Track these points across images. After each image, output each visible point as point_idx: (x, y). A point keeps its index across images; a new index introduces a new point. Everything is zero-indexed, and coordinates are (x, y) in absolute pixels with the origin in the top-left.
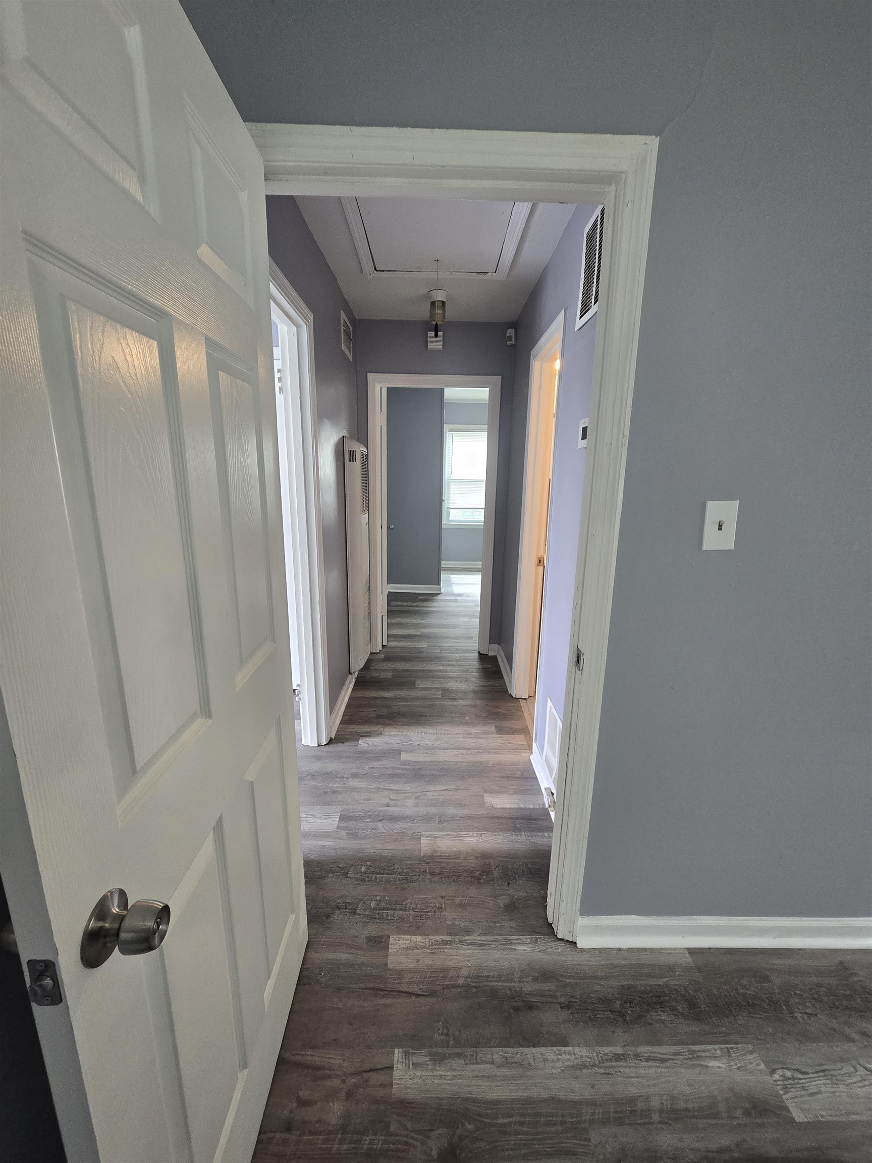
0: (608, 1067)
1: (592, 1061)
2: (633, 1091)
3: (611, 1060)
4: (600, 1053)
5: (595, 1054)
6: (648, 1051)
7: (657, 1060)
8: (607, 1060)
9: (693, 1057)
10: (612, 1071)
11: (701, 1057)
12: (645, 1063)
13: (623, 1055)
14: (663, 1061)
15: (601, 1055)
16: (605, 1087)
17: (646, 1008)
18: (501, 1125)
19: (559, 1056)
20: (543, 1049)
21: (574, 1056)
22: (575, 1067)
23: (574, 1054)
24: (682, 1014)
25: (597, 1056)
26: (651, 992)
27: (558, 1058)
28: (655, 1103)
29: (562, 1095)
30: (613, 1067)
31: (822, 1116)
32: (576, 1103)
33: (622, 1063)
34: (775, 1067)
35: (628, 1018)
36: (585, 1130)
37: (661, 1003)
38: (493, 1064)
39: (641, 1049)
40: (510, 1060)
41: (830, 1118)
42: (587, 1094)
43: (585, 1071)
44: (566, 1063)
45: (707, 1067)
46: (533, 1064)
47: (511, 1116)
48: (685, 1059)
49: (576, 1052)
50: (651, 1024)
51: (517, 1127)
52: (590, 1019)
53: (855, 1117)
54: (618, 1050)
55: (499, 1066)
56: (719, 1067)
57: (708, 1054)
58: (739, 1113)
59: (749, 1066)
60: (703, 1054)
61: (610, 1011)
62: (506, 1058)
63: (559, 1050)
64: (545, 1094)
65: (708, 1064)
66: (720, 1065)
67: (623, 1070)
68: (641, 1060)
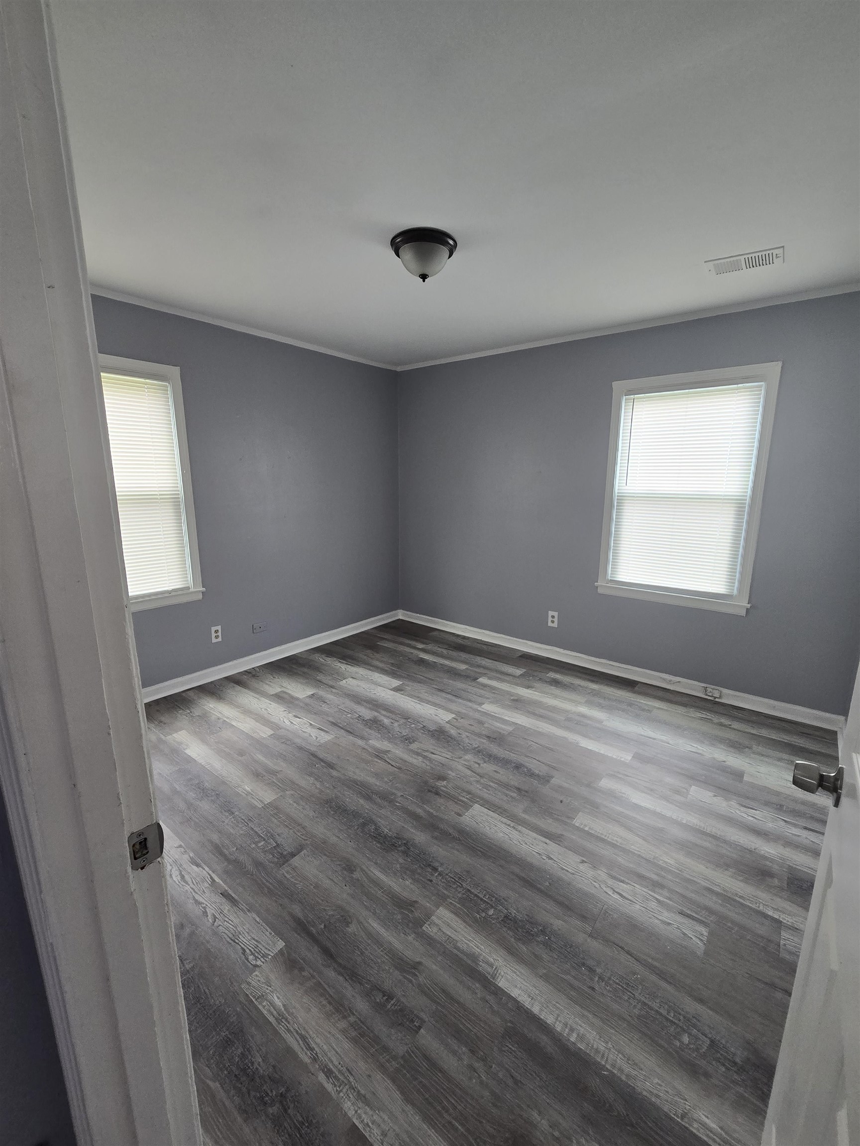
0: (343, 1074)
1: (349, 1092)
2: (347, 1045)
3: (336, 1077)
4: (337, 1090)
5: (341, 1094)
6: (304, 1054)
7: (306, 1042)
8: (338, 1080)
9: (283, 1018)
10: (344, 1069)
11: (278, 1013)
12: (316, 1049)
13: (323, 1071)
14: (303, 1038)
15: (338, 1088)
16: (362, 1066)
17: (258, 1080)
18: (462, 1125)
19: (370, 1124)
21: (359, 1112)
22: (367, 1102)
23: (356, 1112)
24: (244, 1047)
25: (341, 1091)
26: (235, 1088)
27: (372, 1124)
28: (343, 1024)
29: (397, 1095)
30: (340, 1071)
31: (271, 934)
32: (394, 1080)
33: (332, 1067)
34: (251, 966)
35: (283, 1090)
36: (403, 1057)
37: (244, 1070)
39: (305, 1058)
41: (269, 930)
42: (378, 1076)
43: (363, 1092)
44: (371, 1113)
45: (284, 1006)
47: (450, 1123)
48: (289, 1023)
49: (354, 1112)
50: (274, 1067)
51: (451, 1111)
52: (310, 1124)
53: (258, 919)
54: (322, 1077)
56: (278, 998)
57: (272, 1010)
58: (305, 974)
59: (262, 980)
60: (275, 1012)
61: (286, 1111)
63: (364, 1129)
64: (409, 1108)
65: (282, 1006)
66: (276, 998)
67: (336, 1063)
68: (316, 1054)
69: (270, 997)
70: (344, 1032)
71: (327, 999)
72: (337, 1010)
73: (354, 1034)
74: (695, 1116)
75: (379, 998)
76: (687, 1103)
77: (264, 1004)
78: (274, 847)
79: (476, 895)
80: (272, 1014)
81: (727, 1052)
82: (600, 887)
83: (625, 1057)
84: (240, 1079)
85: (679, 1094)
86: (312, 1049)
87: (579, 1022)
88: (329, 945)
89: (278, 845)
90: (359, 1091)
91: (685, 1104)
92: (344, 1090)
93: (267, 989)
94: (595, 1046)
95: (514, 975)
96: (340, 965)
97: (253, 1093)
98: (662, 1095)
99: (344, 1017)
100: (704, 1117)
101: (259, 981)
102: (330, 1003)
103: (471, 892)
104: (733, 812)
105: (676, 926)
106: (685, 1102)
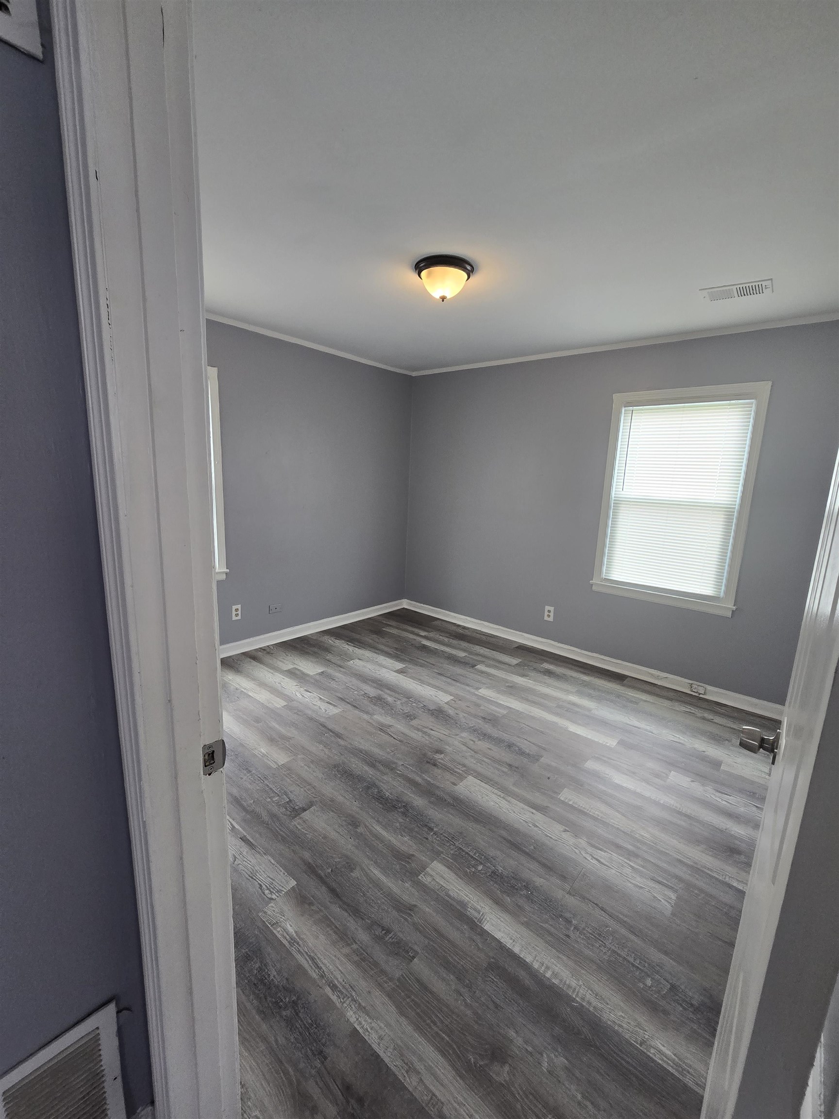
0: (347, 990)
1: (351, 1004)
2: (350, 967)
3: (340, 991)
4: (341, 1001)
5: (345, 1005)
6: (313, 971)
7: (315, 962)
8: (342, 993)
9: (295, 941)
10: (347, 986)
11: (290, 938)
12: (324, 968)
13: (329, 986)
14: (312, 959)
15: (342, 1000)
16: (363, 984)
17: (274, 989)
18: (449, 1036)
19: (369, 1030)
20: (375, 1047)
21: (359, 1019)
22: (367, 1013)
23: (357, 1019)
24: (261, 962)
25: (344, 1002)
26: (254, 993)
27: (371, 1029)
28: (346, 950)
29: (393, 1009)
30: (344, 987)
31: (284, 874)
32: (389, 996)
33: (336, 983)
34: (267, 899)
35: (294, 998)
36: (399, 980)
37: (262, 981)
38: (421, 1079)
39: (314, 975)
40: (406, 1067)
41: (283, 871)
42: (377, 993)
43: (363, 1004)
44: (369, 1021)
45: (296, 932)
46: (392, 1046)
47: (437, 1033)
48: (299, 946)
49: (355, 1019)
50: (287, 979)
51: (439, 1024)
52: (318, 1026)
53: (273, 861)
54: (328, 990)
55: (418, 1073)
56: (291, 926)
57: (285, 935)
58: (314, 908)
59: (277, 910)
60: (288, 937)
61: (297, 1014)
62: (407, 1072)
63: (364, 1033)
64: (402, 1020)
65: (294, 932)
66: (288, 926)
67: (341, 980)
68: (323, 972)
69: (283, 924)
70: (347, 956)
71: (333, 929)
72: (342, 939)
73: (356, 958)
74: (653, 1044)
75: (378, 932)
76: (646, 1033)
77: (278, 930)
78: (287, 802)
79: (467, 853)
80: (285, 938)
81: (685, 996)
82: (580, 853)
83: (594, 993)
84: (258, 987)
85: (639, 1025)
86: (320, 968)
87: (555, 962)
88: (334, 885)
89: (290, 801)
90: (360, 1004)
91: (644, 1034)
92: (348, 1002)
93: (281, 918)
94: (567, 982)
95: (499, 921)
96: (345, 903)
97: (269, 999)
98: (624, 1025)
99: (348, 945)
100: (659, 1044)
101: (274, 911)
102: (335, 932)
103: (463, 851)
104: (709, 796)
105: (647, 890)
106: (644, 1032)
